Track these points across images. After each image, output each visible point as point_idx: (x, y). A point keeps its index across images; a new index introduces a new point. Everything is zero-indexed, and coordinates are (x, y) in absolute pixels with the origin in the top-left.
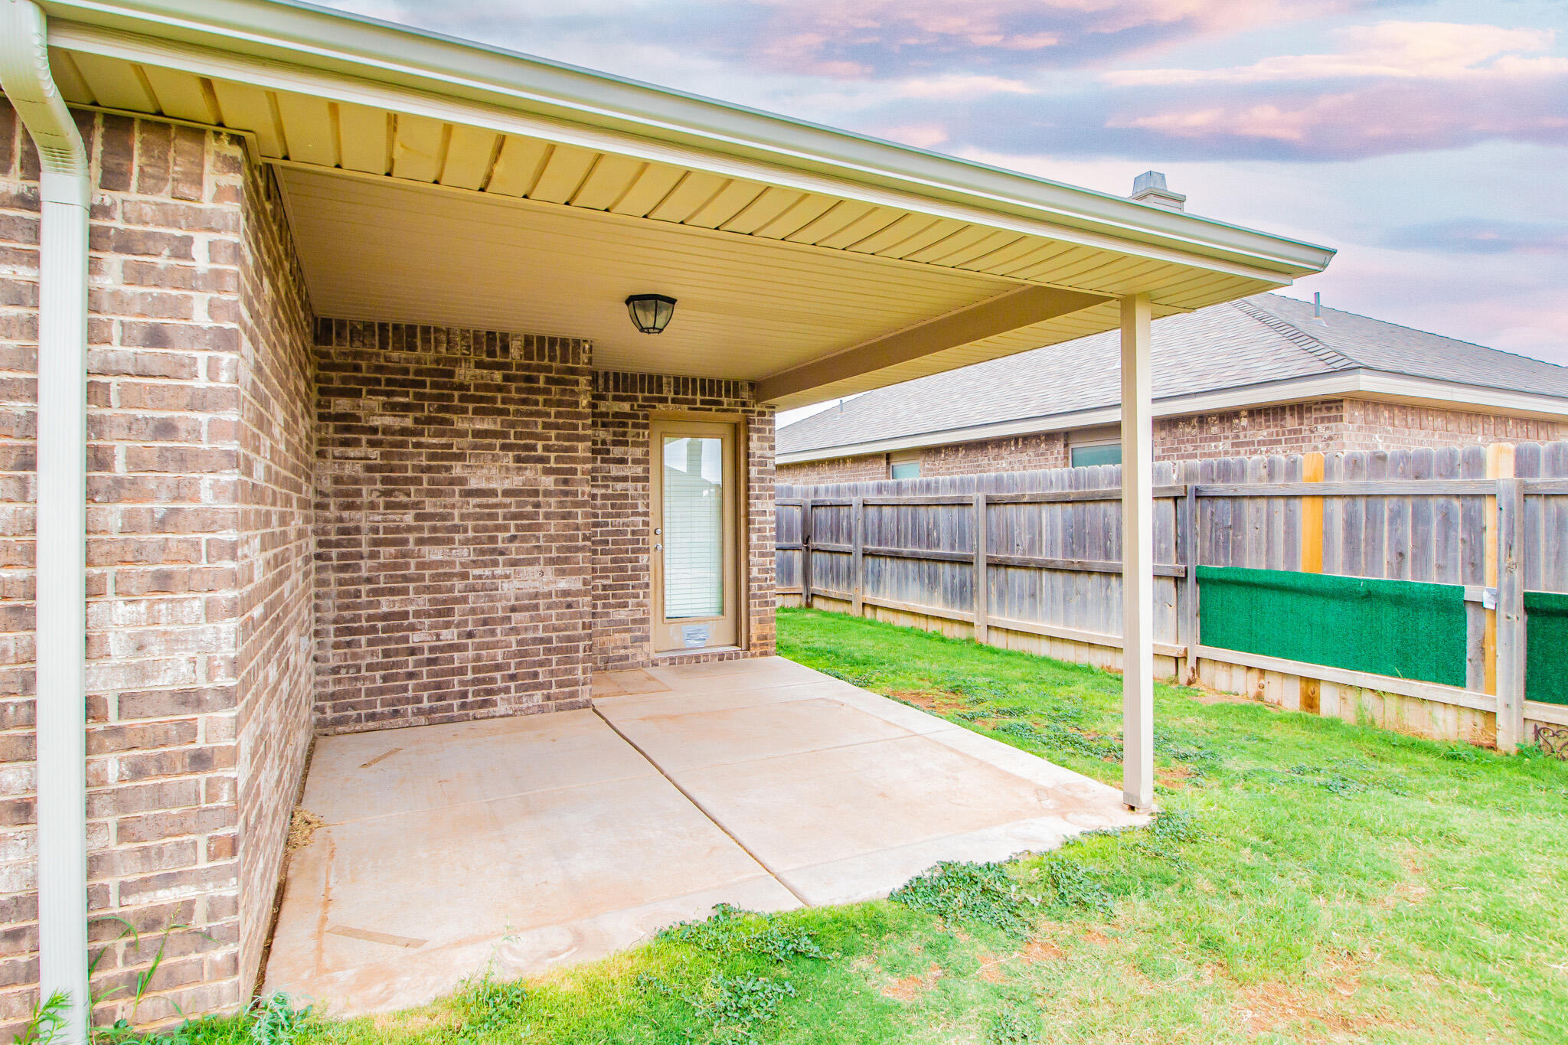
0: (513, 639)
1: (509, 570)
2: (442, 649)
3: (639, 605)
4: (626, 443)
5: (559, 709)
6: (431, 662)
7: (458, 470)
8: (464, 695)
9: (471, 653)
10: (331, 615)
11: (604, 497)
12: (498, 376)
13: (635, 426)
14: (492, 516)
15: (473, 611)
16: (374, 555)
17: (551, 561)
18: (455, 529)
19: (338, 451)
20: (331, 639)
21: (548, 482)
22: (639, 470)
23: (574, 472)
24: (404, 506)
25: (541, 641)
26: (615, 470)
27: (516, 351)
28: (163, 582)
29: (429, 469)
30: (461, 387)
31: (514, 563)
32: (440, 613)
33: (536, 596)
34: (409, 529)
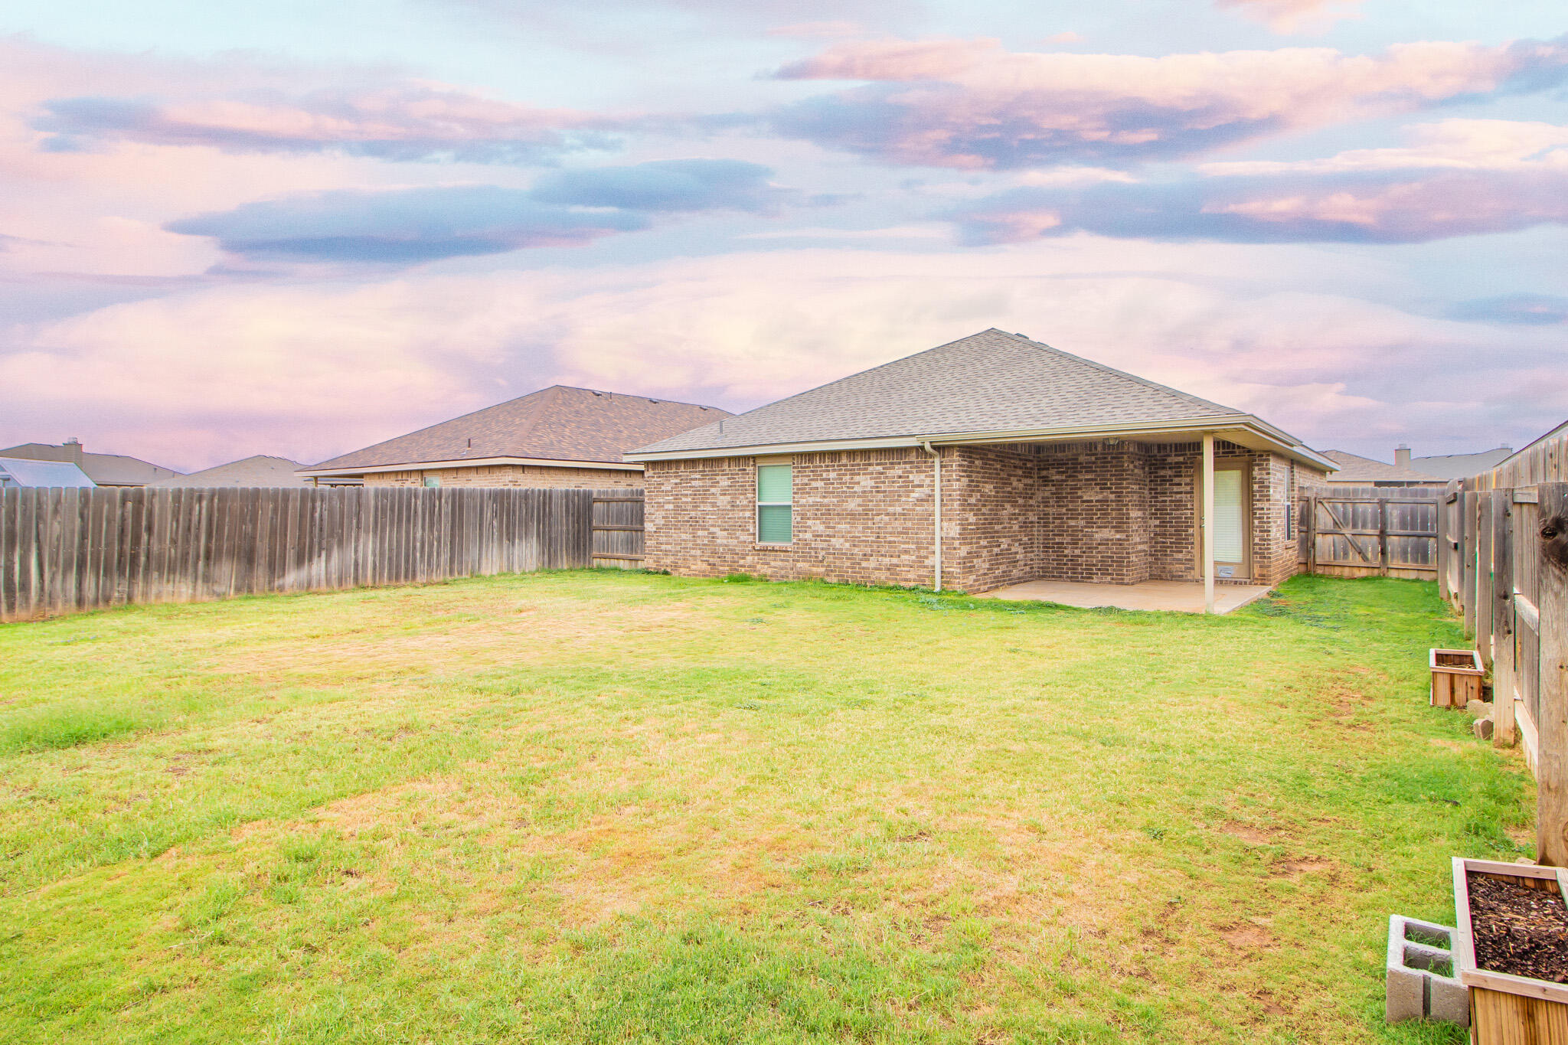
0: (1099, 555)
1: (1098, 530)
2: (1075, 556)
3: (1189, 552)
4: (1181, 476)
5: (1117, 584)
6: (1072, 560)
7: (1080, 493)
8: (1082, 573)
9: (1084, 559)
10: (1041, 541)
11: (1171, 501)
12: (1093, 458)
13: (1186, 467)
14: (1092, 510)
15: (1085, 544)
16: (1054, 523)
17: (1113, 527)
18: (1079, 514)
19: (1043, 488)
20: (1042, 549)
21: (1112, 497)
22: (1188, 488)
23: (1122, 492)
24: (1063, 506)
25: (1110, 557)
26: (1175, 489)
27: (1099, 448)
28: (950, 520)
29: (1071, 493)
30: (1080, 463)
31: (1099, 527)
32: (1074, 544)
33: (1107, 540)
34: (1064, 514)
